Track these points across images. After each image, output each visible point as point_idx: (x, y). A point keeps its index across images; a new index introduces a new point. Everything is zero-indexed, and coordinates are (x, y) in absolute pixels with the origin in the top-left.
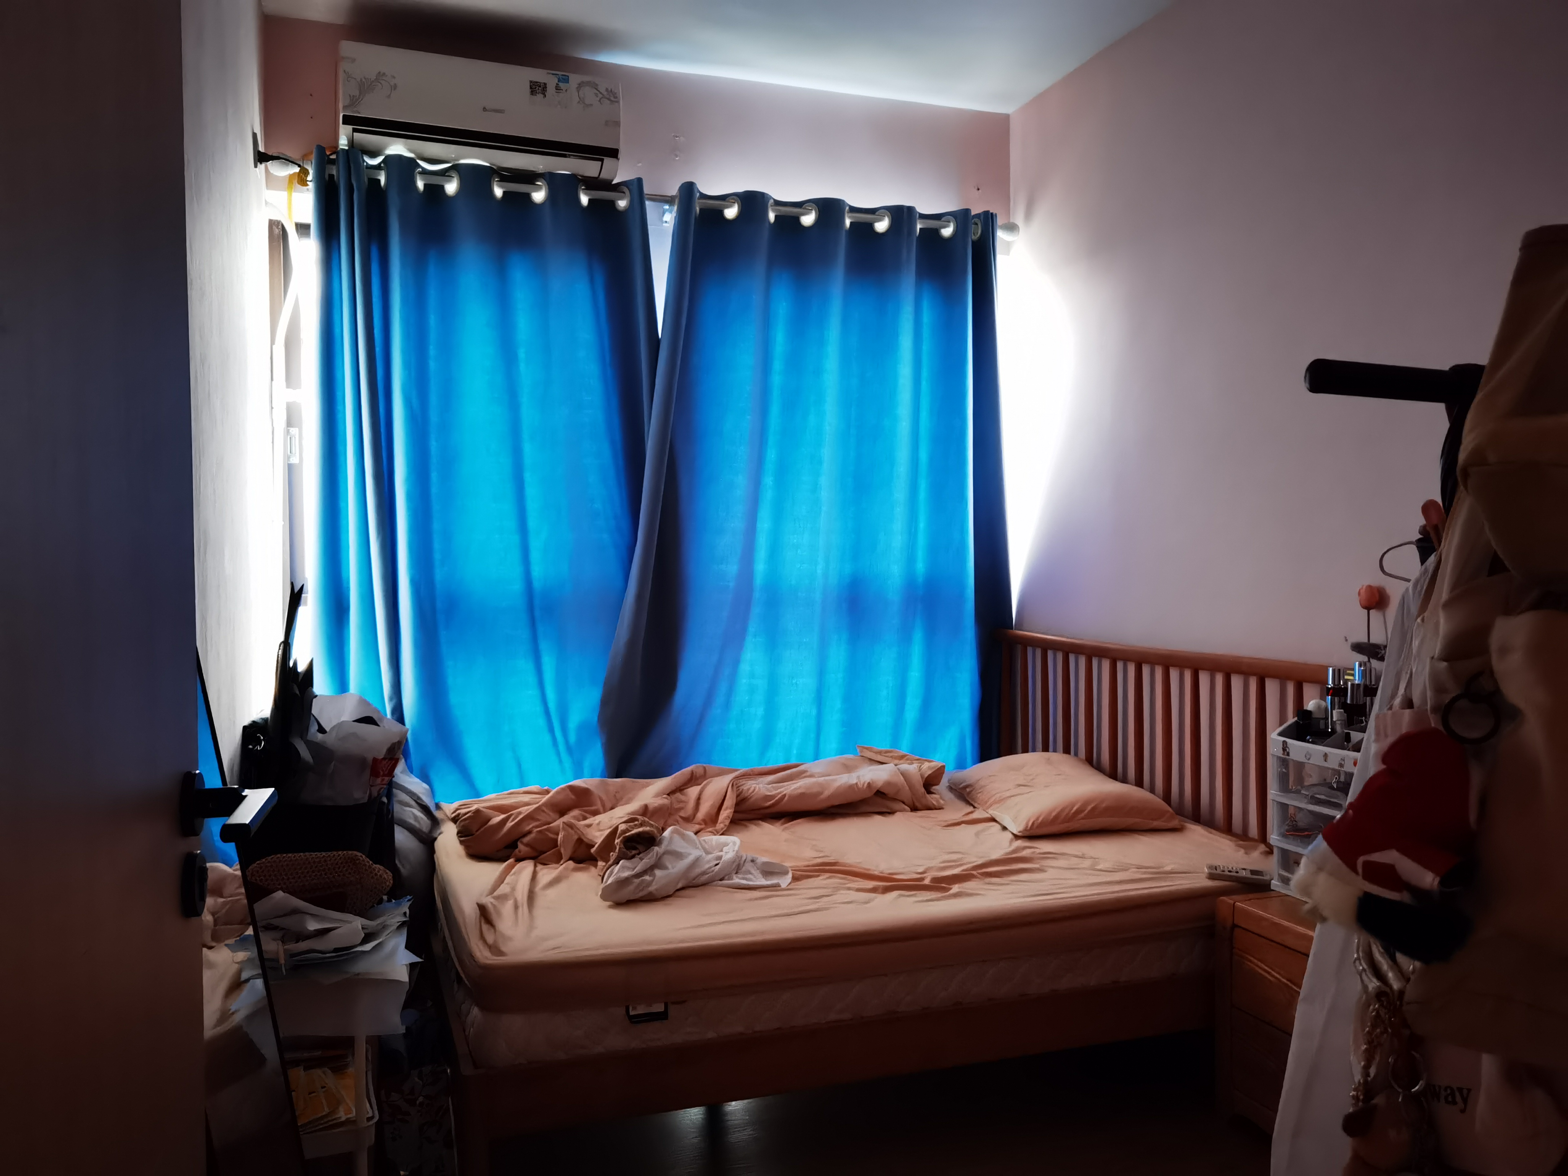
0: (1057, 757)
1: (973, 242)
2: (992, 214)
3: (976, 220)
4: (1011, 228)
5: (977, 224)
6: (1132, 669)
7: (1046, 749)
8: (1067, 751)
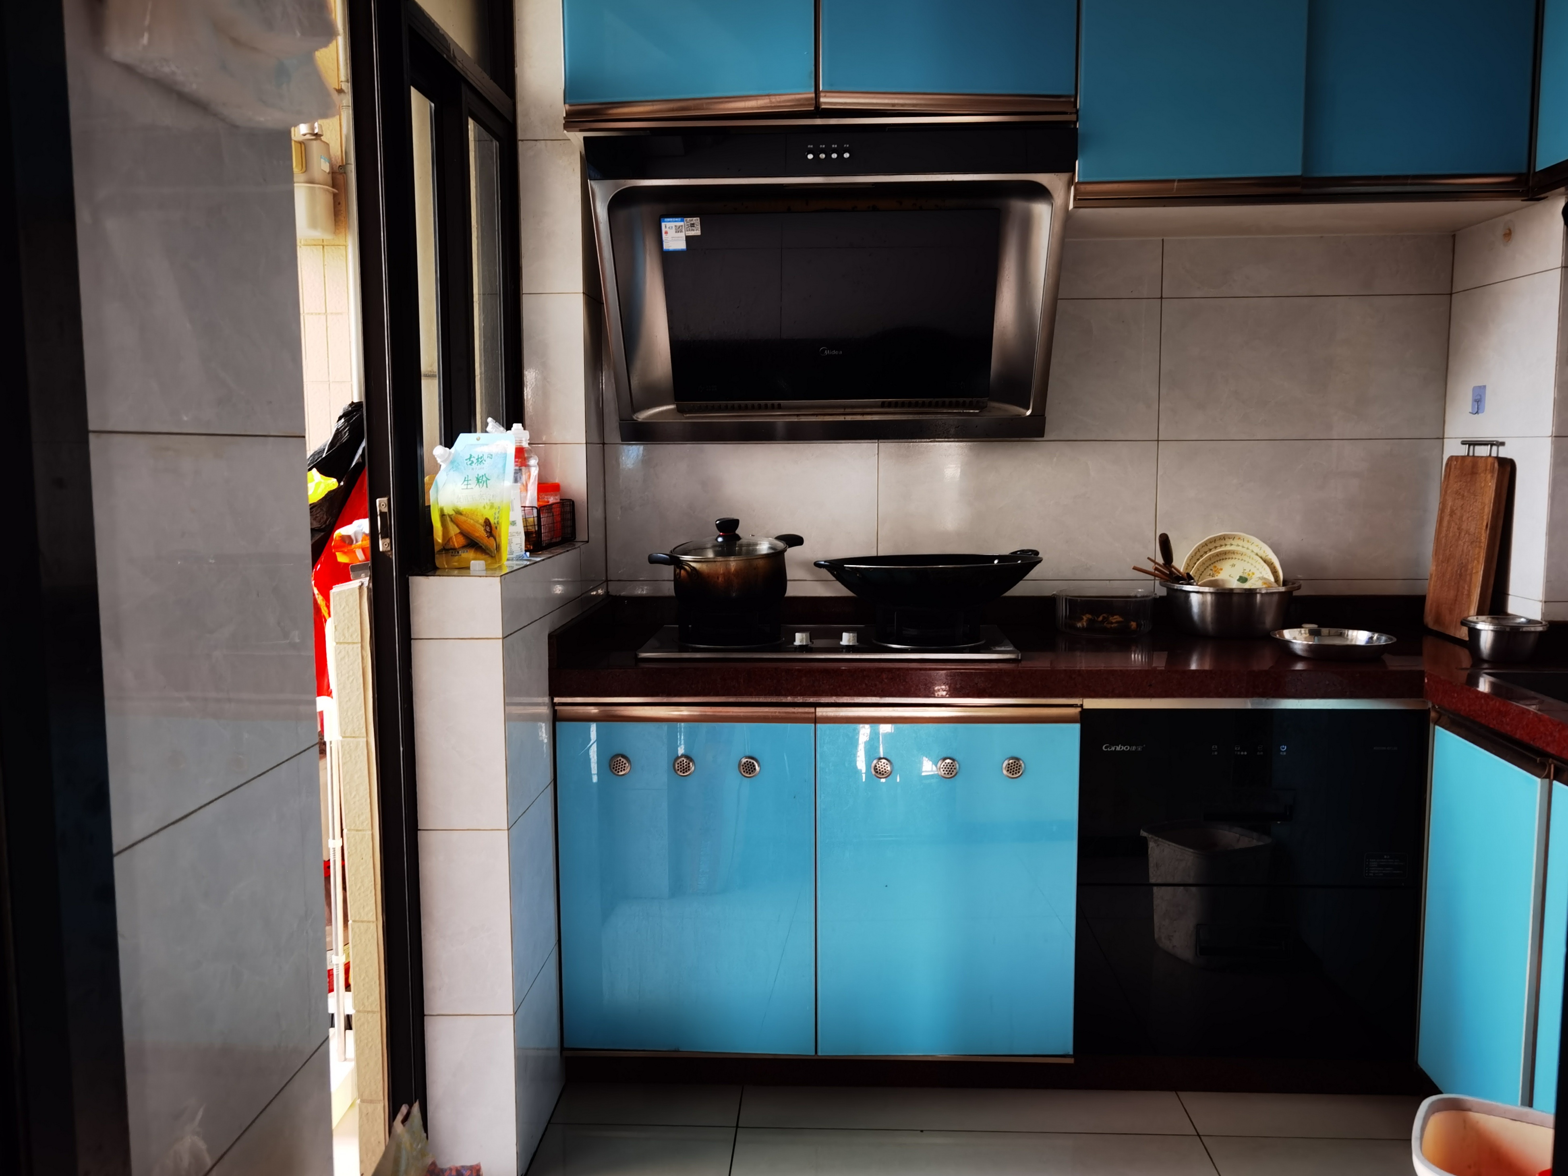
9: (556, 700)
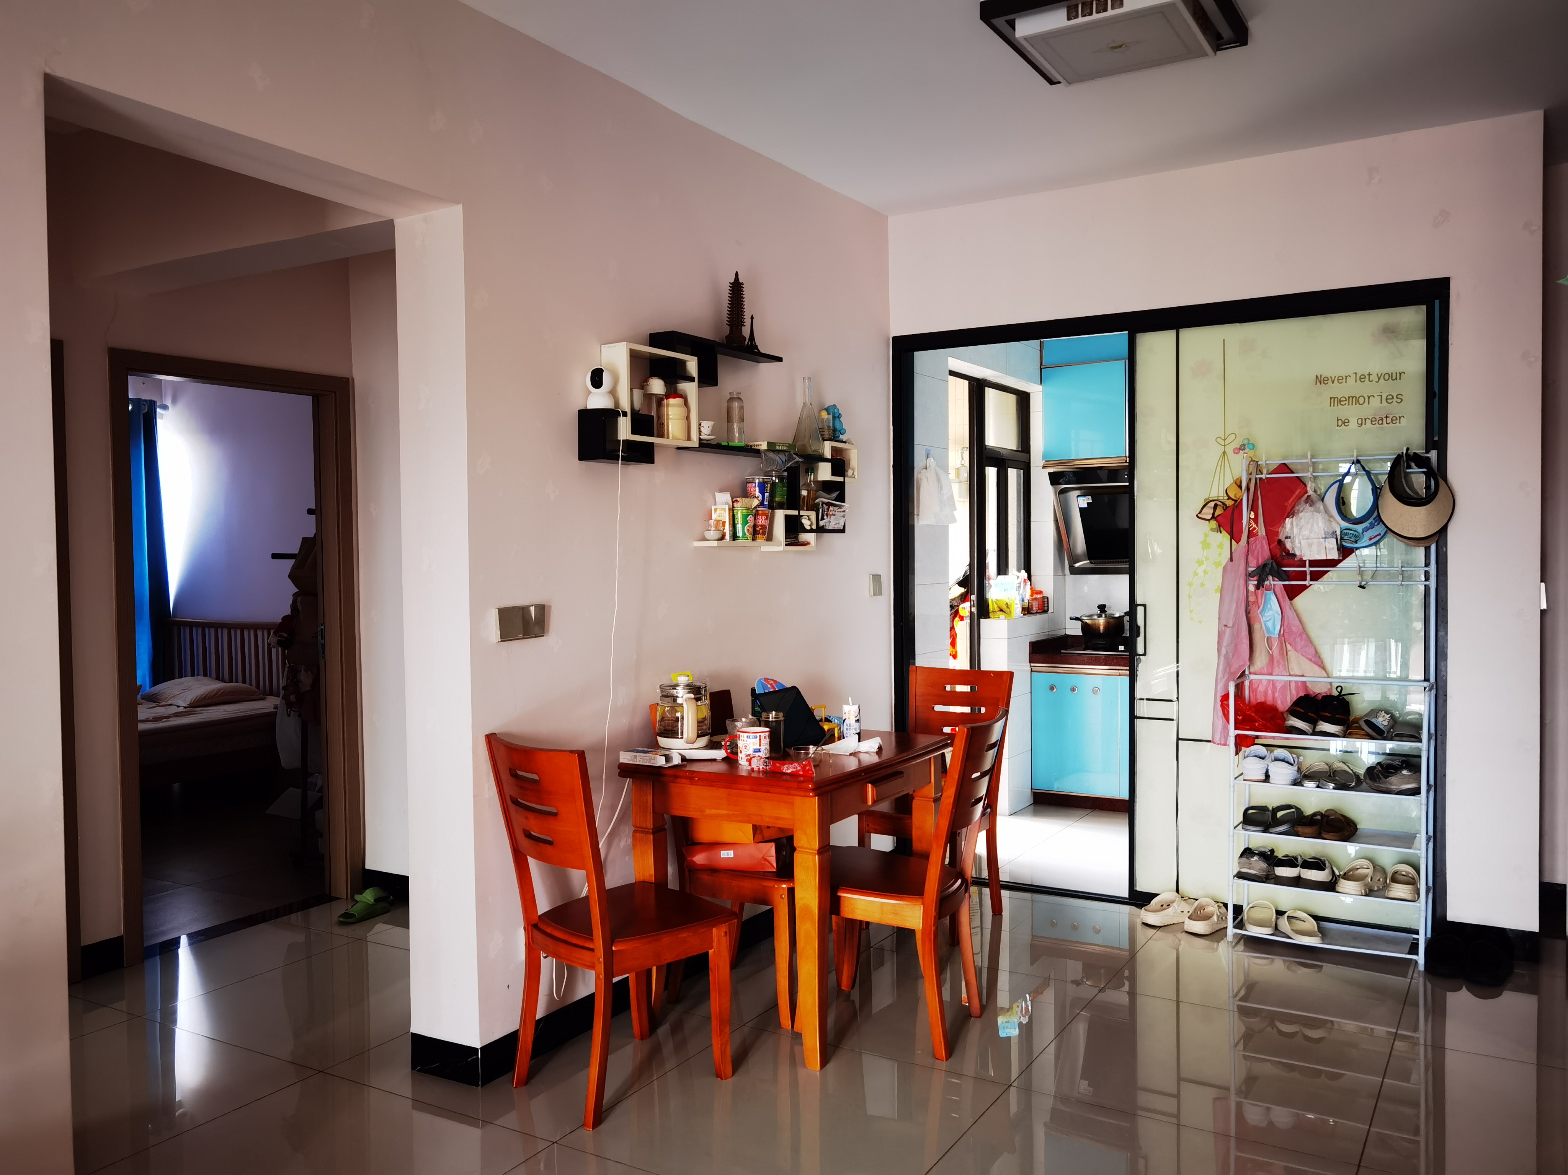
0: (201, 678)
1: (143, 414)
2: (154, 401)
3: (145, 403)
4: (165, 407)
5: (144, 405)
6: (239, 632)
7: (193, 675)
8: (205, 675)
9: (1032, 665)
